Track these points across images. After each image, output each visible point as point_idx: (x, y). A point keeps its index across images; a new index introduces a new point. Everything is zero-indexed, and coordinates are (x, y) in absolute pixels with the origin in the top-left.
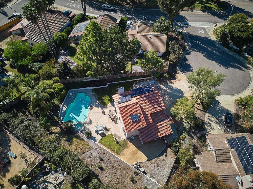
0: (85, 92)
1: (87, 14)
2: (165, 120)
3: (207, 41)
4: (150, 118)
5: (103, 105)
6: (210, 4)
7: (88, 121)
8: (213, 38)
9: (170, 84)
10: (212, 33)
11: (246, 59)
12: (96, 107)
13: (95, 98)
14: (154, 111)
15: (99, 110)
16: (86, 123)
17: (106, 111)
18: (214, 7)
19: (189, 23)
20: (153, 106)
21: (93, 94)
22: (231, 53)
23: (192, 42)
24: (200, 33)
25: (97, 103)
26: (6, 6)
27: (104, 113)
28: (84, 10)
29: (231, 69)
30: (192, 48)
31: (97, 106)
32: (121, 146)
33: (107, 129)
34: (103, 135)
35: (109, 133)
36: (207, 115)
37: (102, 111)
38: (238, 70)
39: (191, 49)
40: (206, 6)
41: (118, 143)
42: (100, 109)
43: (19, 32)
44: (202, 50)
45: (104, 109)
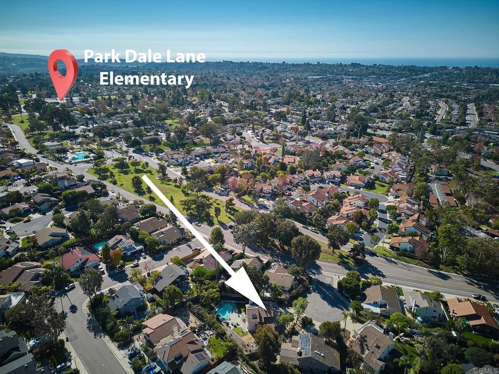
1: (245, 253)
3: (329, 287)
4: (263, 319)
5: (240, 312)
6: (349, 259)
7: (229, 318)
8: (335, 286)
10: (337, 282)
13: (236, 307)
15: (237, 314)
16: (227, 319)
17: (240, 316)
18: (351, 262)
19: (322, 272)
21: (235, 305)
22: (342, 299)
23: (317, 286)
24: (327, 281)
26: (191, 241)
27: (239, 316)
28: (244, 251)
29: (336, 308)
30: (314, 290)
31: (236, 312)
33: (238, 325)
34: (235, 327)
35: (239, 327)
36: (303, 330)
38: (340, 310)
40: (344, 260)
41: (243, 332)
43: (199, 261)
44: (321, 292)
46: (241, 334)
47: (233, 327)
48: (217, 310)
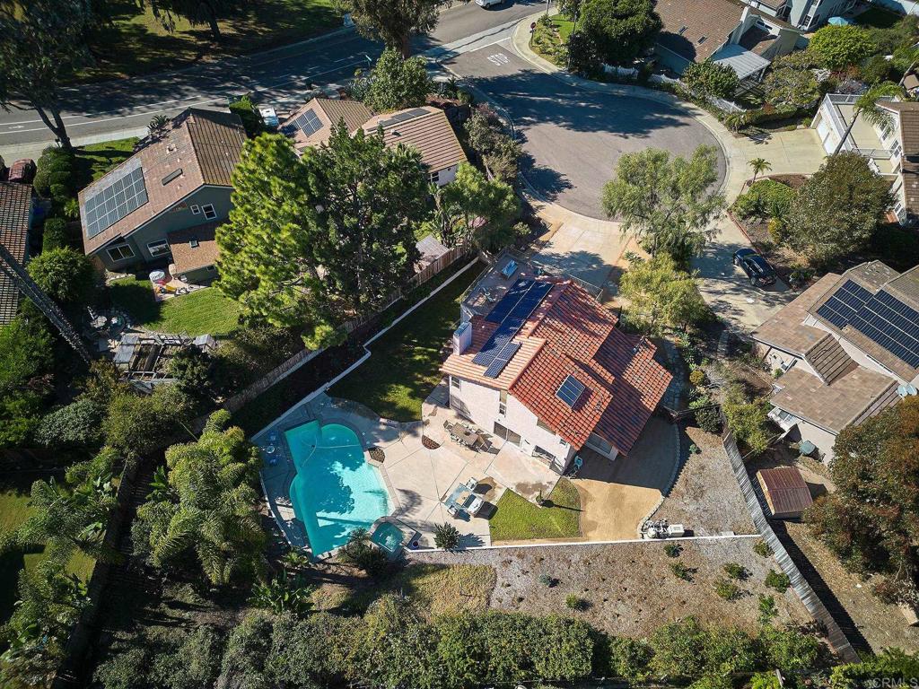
0: (309, 416)
2: (634, 353)
3: (539, 81)
4: (600, 369)
5: (408, 421)
7: (402, 500)
8: (547, 66)
9: (544, 251)
10: (532, 53)
11: (670, 89)
12: (387, 440)
13: (360, 413)
14: (598, 344)
15: (408, 443)
16: (401, 511)
17: (433, 431)
19: (449, 46)
20: (585, 331)
21: (343, 407)
22: (622, 92)
23: (502, 102)
24: (498, 67)
25: (383, 427)
27: (430, 444)
28: (60, 132)
30: (516, 117)
31: (390, 436)
32: (566, 507)
33: (483, 488)
34: (487, 511)
35: (499, 493)
37: (419, 441)
38: (671, 129)
39: (517, 123)
41: (548, 504)
42: (408, 439)
44: (547, 114)
45: (421, 431)
46: (554, 519)
47: (479, 527)
48: (287, 514)
